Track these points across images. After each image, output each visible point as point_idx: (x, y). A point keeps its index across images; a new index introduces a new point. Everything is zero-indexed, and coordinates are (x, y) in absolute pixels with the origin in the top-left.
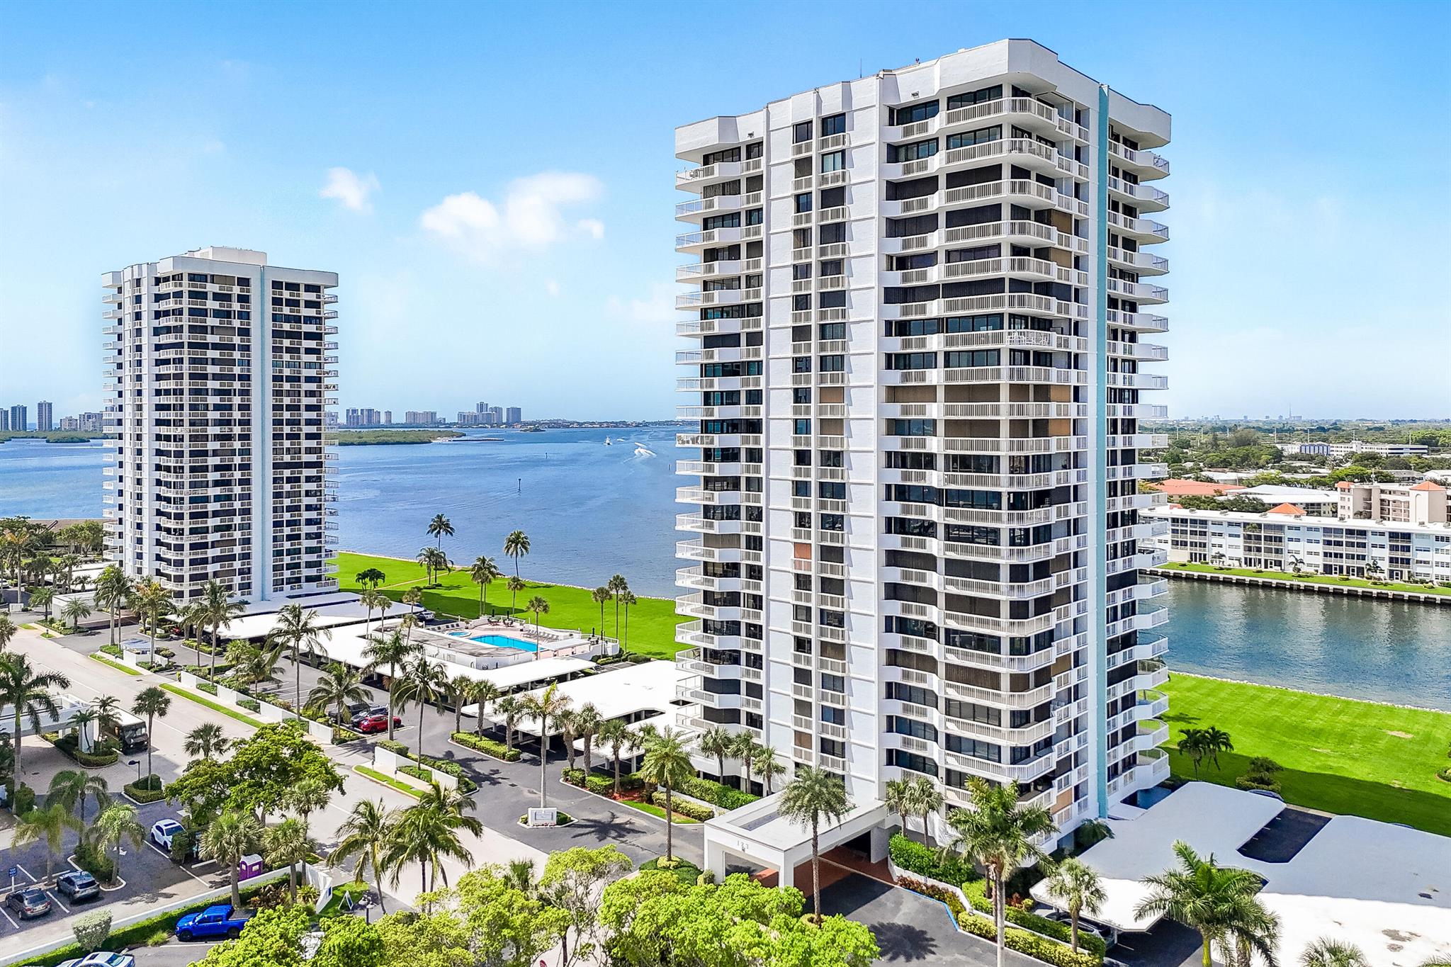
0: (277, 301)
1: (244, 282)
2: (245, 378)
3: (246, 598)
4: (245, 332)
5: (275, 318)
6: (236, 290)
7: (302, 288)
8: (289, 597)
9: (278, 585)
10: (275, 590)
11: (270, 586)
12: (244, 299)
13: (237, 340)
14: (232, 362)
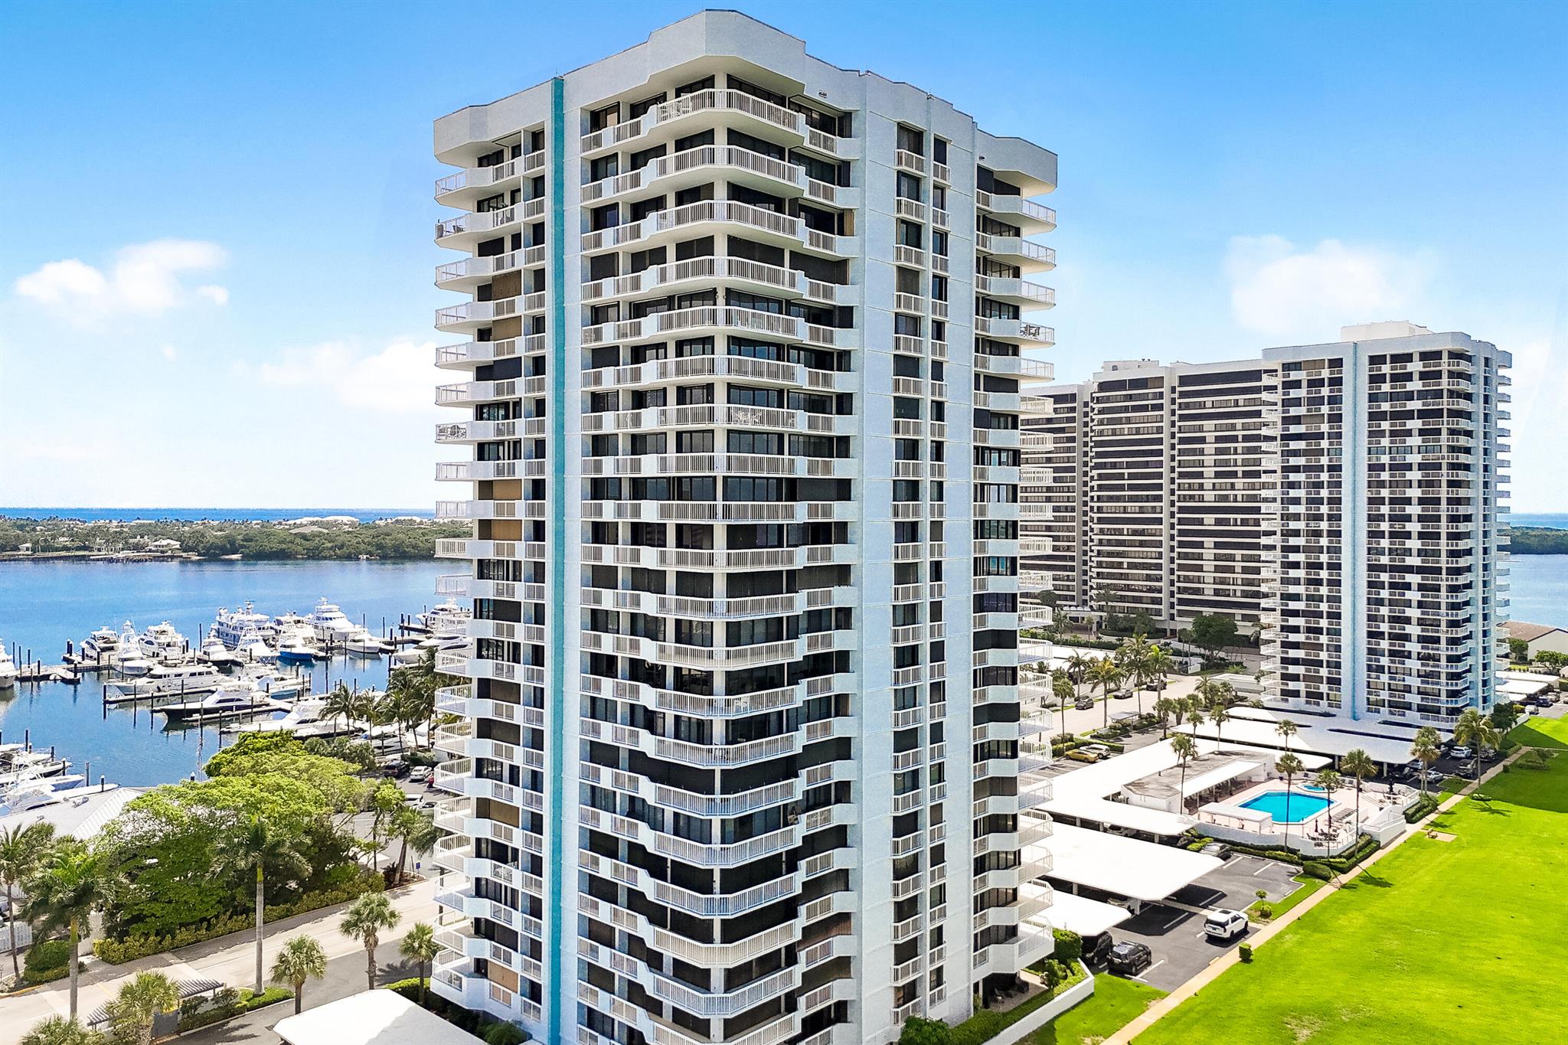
0: (1376, 379)
1: (1336, 363)
2: (1335, 469)
3: (1333, 710)
4: (1336, 418)
5: (1373, 398)
6: (1325, 374)
7: (1416, 357)
8: (1385, 723)
9: (1374, 706)
10: (1369, 710)
11: (1363, 705)
12: (1337, 382)
13: (1325, 428)
14: (1321, 452)
